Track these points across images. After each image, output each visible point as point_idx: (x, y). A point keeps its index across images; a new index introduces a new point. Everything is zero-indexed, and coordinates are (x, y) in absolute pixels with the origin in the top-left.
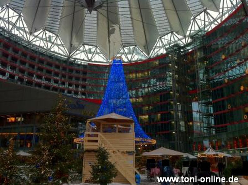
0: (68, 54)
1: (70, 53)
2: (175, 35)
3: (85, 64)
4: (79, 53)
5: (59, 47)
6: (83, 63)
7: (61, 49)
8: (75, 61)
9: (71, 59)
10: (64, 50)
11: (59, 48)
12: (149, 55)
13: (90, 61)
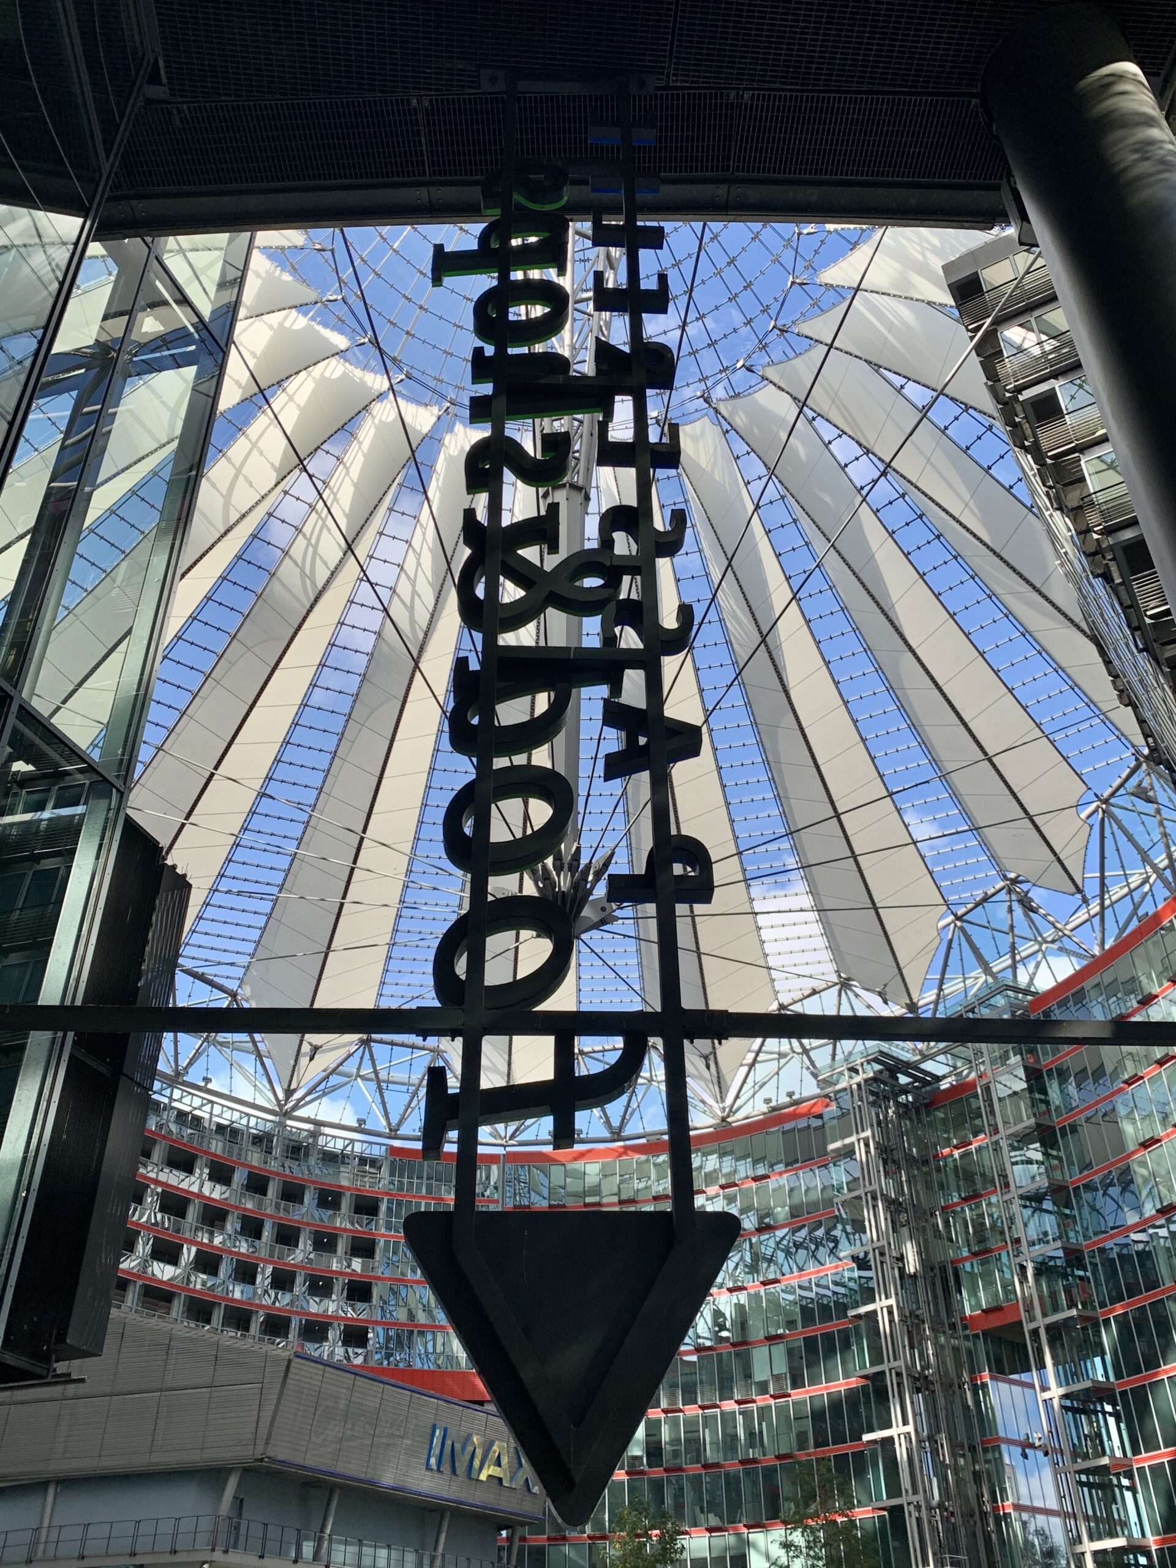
0: (281, 1095)
1: (289, 1093)
2: (857, 996)
3: (375, 1151)
4: (337, 1089)
6: (358, 1148)
8: (315, 1135)
9: (289, 1122)
12: (723, 1100)
13: (393, 1133)
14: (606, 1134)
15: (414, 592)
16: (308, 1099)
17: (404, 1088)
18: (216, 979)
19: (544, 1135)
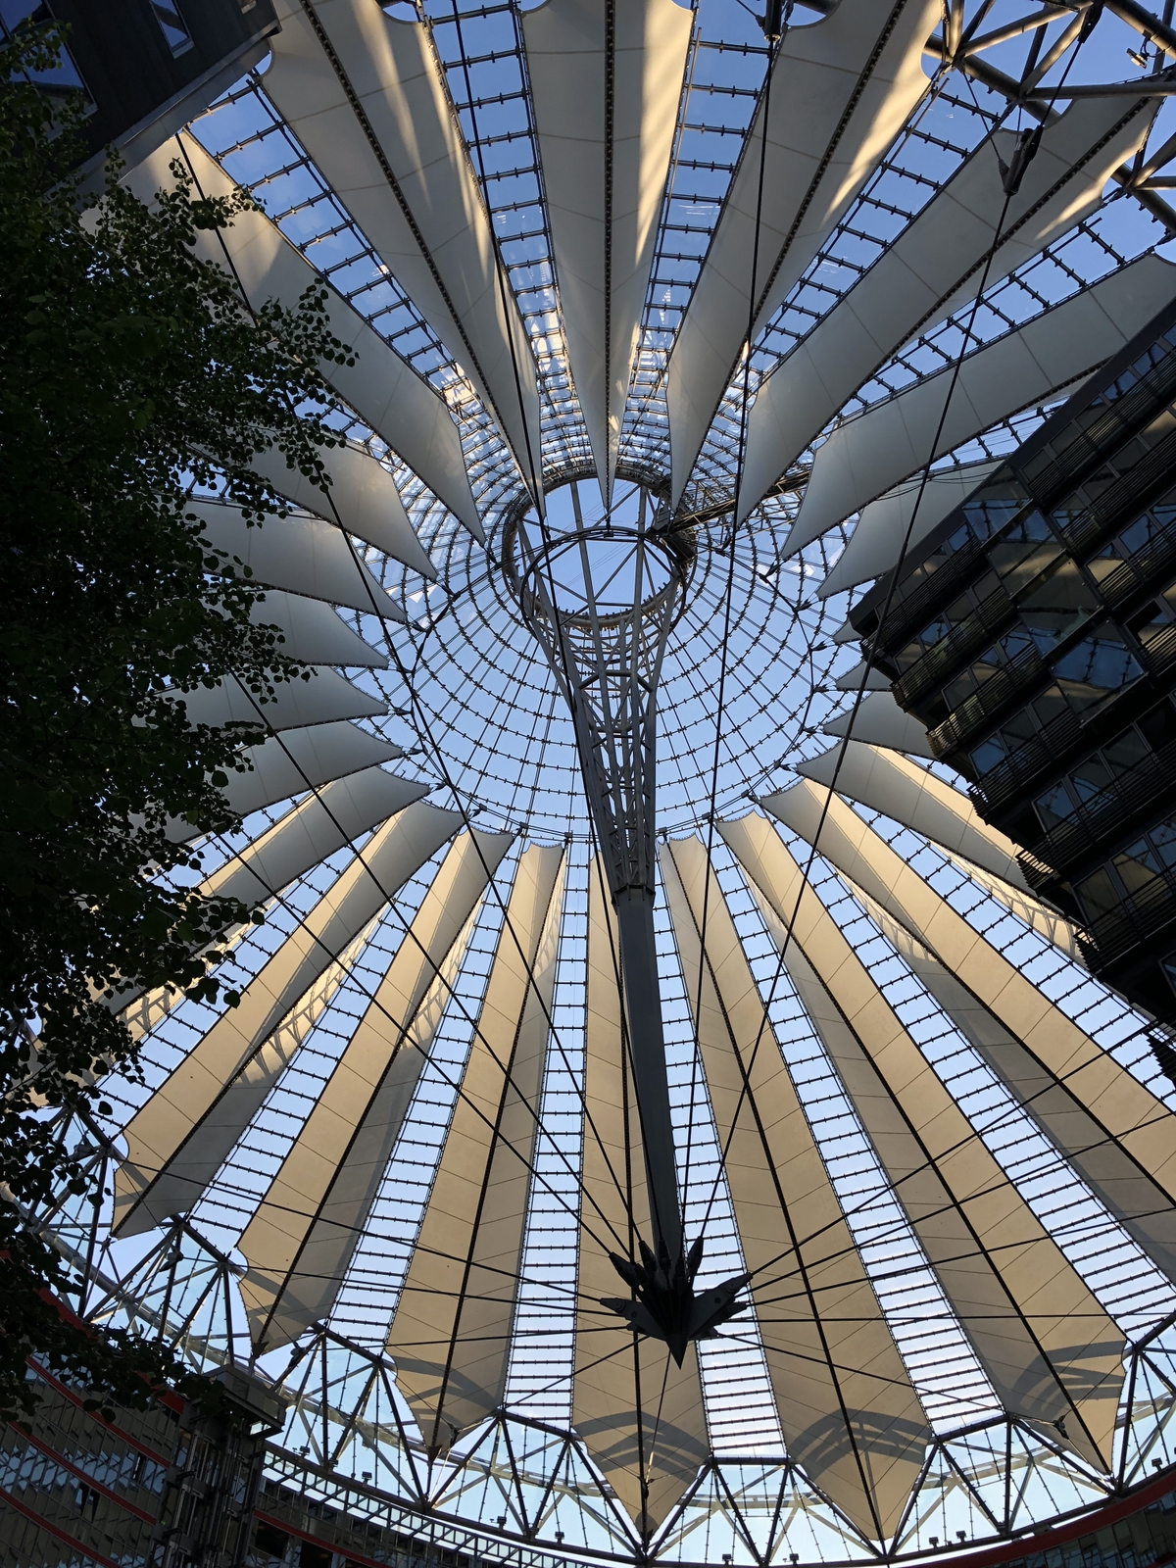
4: (697, 1522)
5: (584, 1499)
7: (593, 1513)
11: (582, 1507)
12: (1108, 1472)
14: (993, 1532)
16: (668, 1540)
17: (763, 1510)
18: (547, 1422)
19: (927, 1546)
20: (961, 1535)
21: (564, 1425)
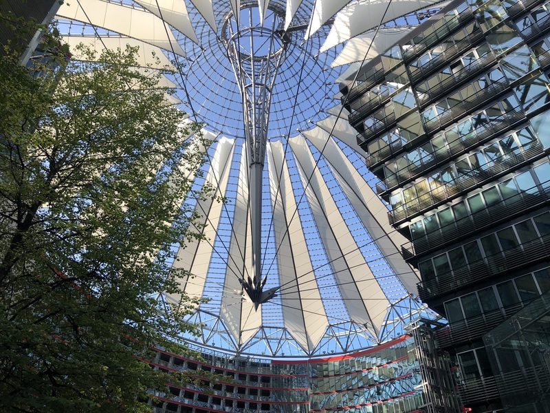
0: (237, 347)
1: (240, 345)
3: (267, 362)
4: (255, 343)
5: (222, 334)
6: (262, 361)
7: (224, 338)
8: (248, 358)
9: (241, 355)
10: (230, 340)
11: (221, 336)
12: (377, 338)
13: (274, 356)
14: (342, 351)
15: (243, 190)
16: (246, 347)
17: (276, 341)
18: (213, 313)
19: (322, 353)
20: (332, 351)
21: (218, 314)
